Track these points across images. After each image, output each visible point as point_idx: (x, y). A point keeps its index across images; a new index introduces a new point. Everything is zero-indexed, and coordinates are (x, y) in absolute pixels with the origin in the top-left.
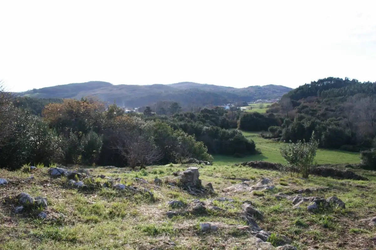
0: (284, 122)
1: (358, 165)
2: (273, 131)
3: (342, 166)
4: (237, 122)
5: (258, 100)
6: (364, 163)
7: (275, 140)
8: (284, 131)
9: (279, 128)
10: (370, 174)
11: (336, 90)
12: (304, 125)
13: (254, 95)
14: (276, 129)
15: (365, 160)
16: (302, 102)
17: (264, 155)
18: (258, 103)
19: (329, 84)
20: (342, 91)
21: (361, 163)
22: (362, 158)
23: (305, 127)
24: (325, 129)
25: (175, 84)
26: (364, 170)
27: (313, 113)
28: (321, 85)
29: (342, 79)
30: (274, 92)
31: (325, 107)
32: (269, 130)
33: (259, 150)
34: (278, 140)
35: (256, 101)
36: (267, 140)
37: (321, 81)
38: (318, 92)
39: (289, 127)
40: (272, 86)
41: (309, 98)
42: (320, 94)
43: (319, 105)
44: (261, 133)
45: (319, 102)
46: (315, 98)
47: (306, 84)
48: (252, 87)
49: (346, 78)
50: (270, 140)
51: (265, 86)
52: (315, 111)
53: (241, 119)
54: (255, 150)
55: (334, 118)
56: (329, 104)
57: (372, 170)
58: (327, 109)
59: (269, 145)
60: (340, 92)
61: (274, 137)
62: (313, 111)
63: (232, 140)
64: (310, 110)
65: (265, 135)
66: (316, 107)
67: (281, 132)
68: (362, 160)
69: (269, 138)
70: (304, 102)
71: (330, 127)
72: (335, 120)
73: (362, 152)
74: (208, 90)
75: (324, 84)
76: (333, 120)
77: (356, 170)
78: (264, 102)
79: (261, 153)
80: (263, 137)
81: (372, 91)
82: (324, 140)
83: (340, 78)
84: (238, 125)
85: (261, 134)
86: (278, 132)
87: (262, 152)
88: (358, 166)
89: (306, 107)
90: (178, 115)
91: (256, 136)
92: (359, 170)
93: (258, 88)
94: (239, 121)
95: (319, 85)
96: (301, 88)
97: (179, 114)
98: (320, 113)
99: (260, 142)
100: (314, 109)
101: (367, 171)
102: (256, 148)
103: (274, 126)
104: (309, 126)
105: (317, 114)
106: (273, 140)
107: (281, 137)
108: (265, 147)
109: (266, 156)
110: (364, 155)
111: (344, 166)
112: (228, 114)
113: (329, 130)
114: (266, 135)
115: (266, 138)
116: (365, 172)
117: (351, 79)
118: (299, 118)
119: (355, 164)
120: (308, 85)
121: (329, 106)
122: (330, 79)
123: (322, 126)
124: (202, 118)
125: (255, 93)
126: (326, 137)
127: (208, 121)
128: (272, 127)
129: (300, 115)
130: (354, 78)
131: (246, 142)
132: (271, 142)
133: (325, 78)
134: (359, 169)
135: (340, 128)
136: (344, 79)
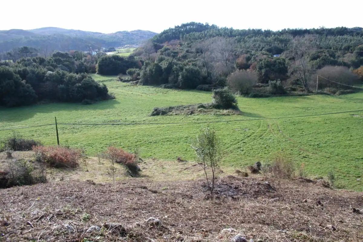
0: (144, 64)
1: (210, 104)
2: (131, 74)
3: (194, 107)
4: (95, 66)
5: (127, 45)
6: (217, 103)
7: (134, 83)
8: (142, 73)
9: (137, 70)
10: (221, 114)
11: (197, 34)
12: (162, 66)
13: (122, 41)
14: (134, 71)
15: (217, 99)
16: (165, 45)
17: (117, 100)
18: (125, 48)
19: (191, 28)
20: (202, 34)
21: (214, 102)
22: (214, 97)
23: (163, 68)
24: (182, 69)
25: (37, 29)
26: (215, 110)
27: (175, 55)
28: (183, 30)
29: (203, 24)
30: (142, 37)
31: (186, 49)
32: (127, 73)
33: (113, 95)
34: (137, 83)
35: (124, 46)
36: (125, 84)
37: (184, 26)
38: (181, 36)
39: (147, 69)
40: (139, 31)
41: (172, 42)
42: (183, 37)
43: (181, 48)
44: (118, 76)
45: (181, 45)
46: (179, 41)
47: (170, 28)
48: (120, 32)
49: (206, 23)
50: (129, 84)
51: (132, 31)
52: (177, 53)
53: (99, 62)
54: (108, 95)
55: (192, 59)
56: (190, 47)
57: (223, 109)
58: (187, 51)
59: (127, 88)
60: (200, 36)
61: (133, 80)
62: (175, 53)
63: (80, 85)
64: (172, 52)
65: (123, 78)
66: (178, 50)
67: (139, 74)
68: (214, 100)
69: (127, 81)
70: (167, 45)
71: (187, 67)
72: (193, 61)
73: (215, 90)
74: (73, 35)
75: (187, 28)
76: (191, 60)
77: (209, 110)
78: (132, 47)
79: (114, 98)
80: (121, 80)
81: (228, 35)
82: (181, 81)
83: (201, 23)
84: (97, 70)
85: (120, 78)
86: (136, 74)
87: (116, 97)
88: (211, 106)
89: (168, 49)
90: (25, 61)
91: (114, 80)
92: (211, 110)
93: (126, 34)
94: (97, 65)
95: (182, 30)
96: (165, 32)
97: (26, 59)
98: (180, 55)
99: (118, 86)
100: (176, 51)
101: (218, 110)
102: (109, 93)
103: (132, 69)
104: (166, 67)
105: (178, 56)
106: (132, 83)
107: (139, 79)
108: (121, 91)
109: (119, 101)
110: (216, 93)
111: (196, 107)
112: (87, 58)
113: (186, 70)
114: (125, 79)
115: (125, 81)
116: (216, 112)
117: (210, 25)
118: (159, 60)
119: (208, 104)
120: (173, 29)
121: (189, 49)
122: (193, 24)
123: (180, 67)
124: (53, 63)
125: (123, 38)
126: (183, 77)
127: (60, 65)
128: (130, 69)
129: (160, 57)
130: (214, 24)
131: (97, 87)
132: (129, 86)
133: (188, 23)
134: (211, 108)
135: (196, 68)
136: (205, 24)
